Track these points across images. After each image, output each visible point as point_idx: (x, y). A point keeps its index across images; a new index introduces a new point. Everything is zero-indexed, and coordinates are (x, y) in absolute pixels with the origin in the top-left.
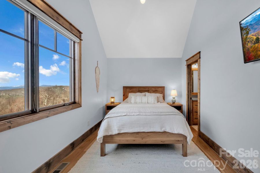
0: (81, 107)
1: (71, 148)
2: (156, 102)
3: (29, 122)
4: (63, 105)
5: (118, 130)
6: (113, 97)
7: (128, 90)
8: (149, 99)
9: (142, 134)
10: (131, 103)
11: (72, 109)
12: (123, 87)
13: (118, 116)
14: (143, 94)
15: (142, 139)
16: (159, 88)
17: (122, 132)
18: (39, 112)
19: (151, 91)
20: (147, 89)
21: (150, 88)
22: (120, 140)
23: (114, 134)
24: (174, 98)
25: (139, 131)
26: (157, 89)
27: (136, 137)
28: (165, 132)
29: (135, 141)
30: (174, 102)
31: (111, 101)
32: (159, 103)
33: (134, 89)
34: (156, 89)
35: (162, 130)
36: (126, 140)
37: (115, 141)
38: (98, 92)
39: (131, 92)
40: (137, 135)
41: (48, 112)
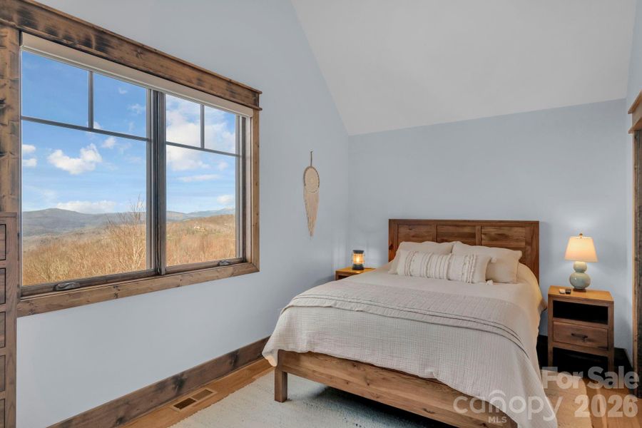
0: (258, 271)
1: (231, 363)
2: (479, 277)
3: (145, 291)
4: (217, 263)
5: (310, 343)
6: (361, 252)
7: (403, 230)
8: (452, 267)
9: (369, 369)
10: (397, 274)
11: (233, 275)
12: (390, 220)
13: (315, 305)
14: (446, 245)
15: (368, 385)
16: (516, 229)
17: (317, 350)
18: (166, 274)
19: (483, 236)
20: (467, 230)
21: (478, 228)
22: (314, 371)
23: (299, 352)
24: (582, 271)
25: (357, 358)
26: (505, 231)
27: (351, 374)
28: (433, 382)
29: (351, 384)
30: (579, 285)
31: (353, 263)
32: (490, 282)
33: (423, 230)
34: (500, 232)
35: (426, 373)
36: (328, 375)
37: (303, 370)
38: (311, 235)
39: (413, 236)
40: (355, 370)
41: (179, 276)
